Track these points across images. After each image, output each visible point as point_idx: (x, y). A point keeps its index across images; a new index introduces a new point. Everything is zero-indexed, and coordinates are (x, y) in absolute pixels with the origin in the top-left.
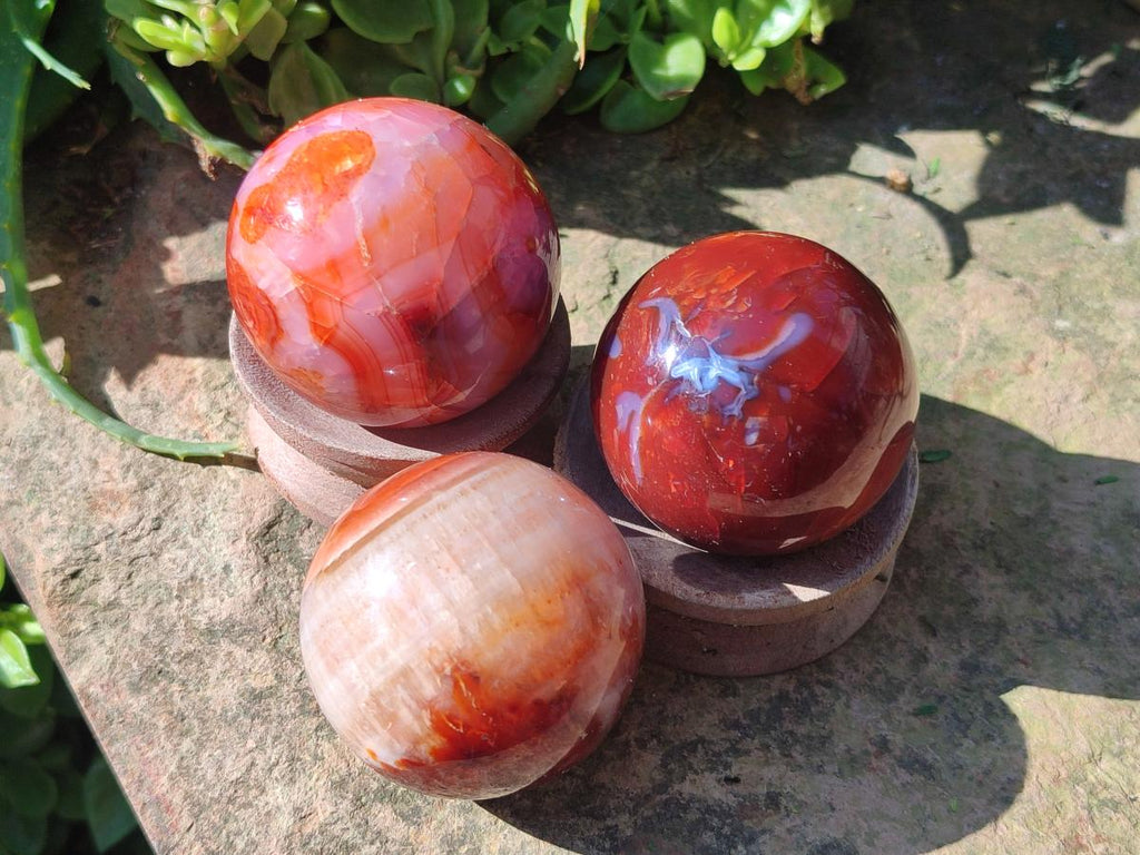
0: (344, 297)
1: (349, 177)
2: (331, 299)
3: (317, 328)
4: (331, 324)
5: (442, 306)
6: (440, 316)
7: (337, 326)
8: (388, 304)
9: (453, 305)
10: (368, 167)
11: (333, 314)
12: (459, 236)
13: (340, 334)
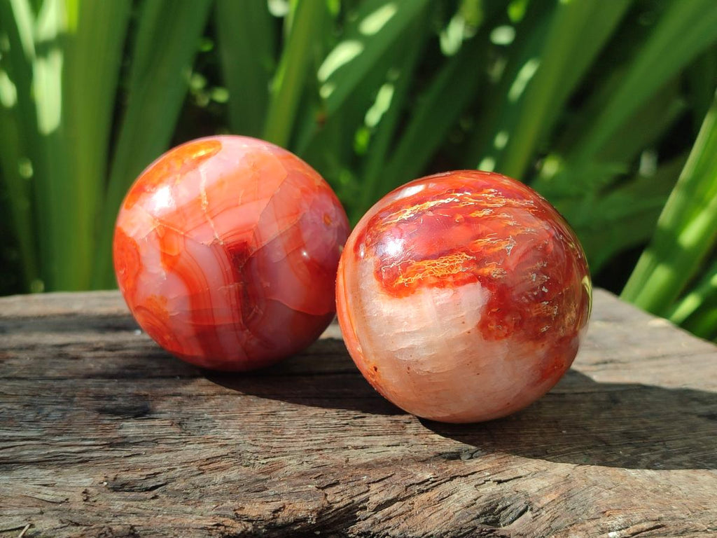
0: (187, 232)
1: (201, 159)
2: (177, 234)
3: (165, 256)
4: (175, 253)
5: (257, 242)
6: (255, 250)
7: (179, 255)
8: (217, 237)
9: (264, 243)
10: (215, 154)
11: (177, 246)
12: (273, 196)
13: (181, 261)
